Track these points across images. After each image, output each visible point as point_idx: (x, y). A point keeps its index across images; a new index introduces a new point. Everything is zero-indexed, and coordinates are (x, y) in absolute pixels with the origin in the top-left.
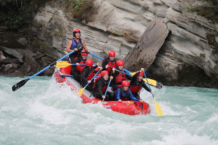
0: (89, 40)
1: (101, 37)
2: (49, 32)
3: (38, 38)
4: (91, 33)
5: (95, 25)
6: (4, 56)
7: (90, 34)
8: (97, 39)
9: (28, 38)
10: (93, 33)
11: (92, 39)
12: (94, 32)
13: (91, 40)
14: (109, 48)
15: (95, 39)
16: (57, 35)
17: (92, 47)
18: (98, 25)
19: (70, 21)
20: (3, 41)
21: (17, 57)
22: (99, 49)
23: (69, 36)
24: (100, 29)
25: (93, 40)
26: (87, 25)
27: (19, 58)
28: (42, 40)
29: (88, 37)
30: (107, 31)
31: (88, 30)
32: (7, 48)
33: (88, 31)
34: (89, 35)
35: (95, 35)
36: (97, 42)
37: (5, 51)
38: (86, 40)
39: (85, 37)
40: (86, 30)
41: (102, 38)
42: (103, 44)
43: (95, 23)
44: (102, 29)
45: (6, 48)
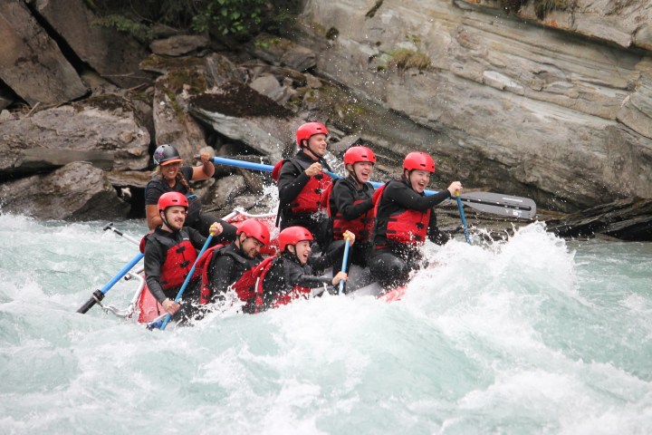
0: (549, 80)
1: (602, 69)
2: (371, 53)
3: (323, 76)
4: (560, 52)
5: (578, 22)
6: (208, 144)
7: (553, 58)
8: (585, 76)
9: (287, 78)
10: (565, 54)
11: (563, 76)
12: (571, 50)
13: (559, 79)
14: (645, 111)
15: (574, 76)
16: (407, 64)
17: (562, 105)
18: (591, 21)
19: (463, 10)
20: (197, 88)
21: (263, 147)
22: (594, 115)
23: (464, 66)
24: (601, 36)
25: (569, 81)
26: (543, 23)
27: (270, 154)
28: (341, 85)
29: (545, 68)
30: (633, 45)
31: (545, 44)
32: (222, 116)
33: (542, 47)
34: (549, 60)
35: (577, 63)
36: (587, 87)
37: (216, 127)
38: (537, 79)
39: (532, 68)
40: (539, 44)
41: (608, 74)
42: (611, 94)
43: (576, 15)
44: (607, 37)
45: (217, 114)
